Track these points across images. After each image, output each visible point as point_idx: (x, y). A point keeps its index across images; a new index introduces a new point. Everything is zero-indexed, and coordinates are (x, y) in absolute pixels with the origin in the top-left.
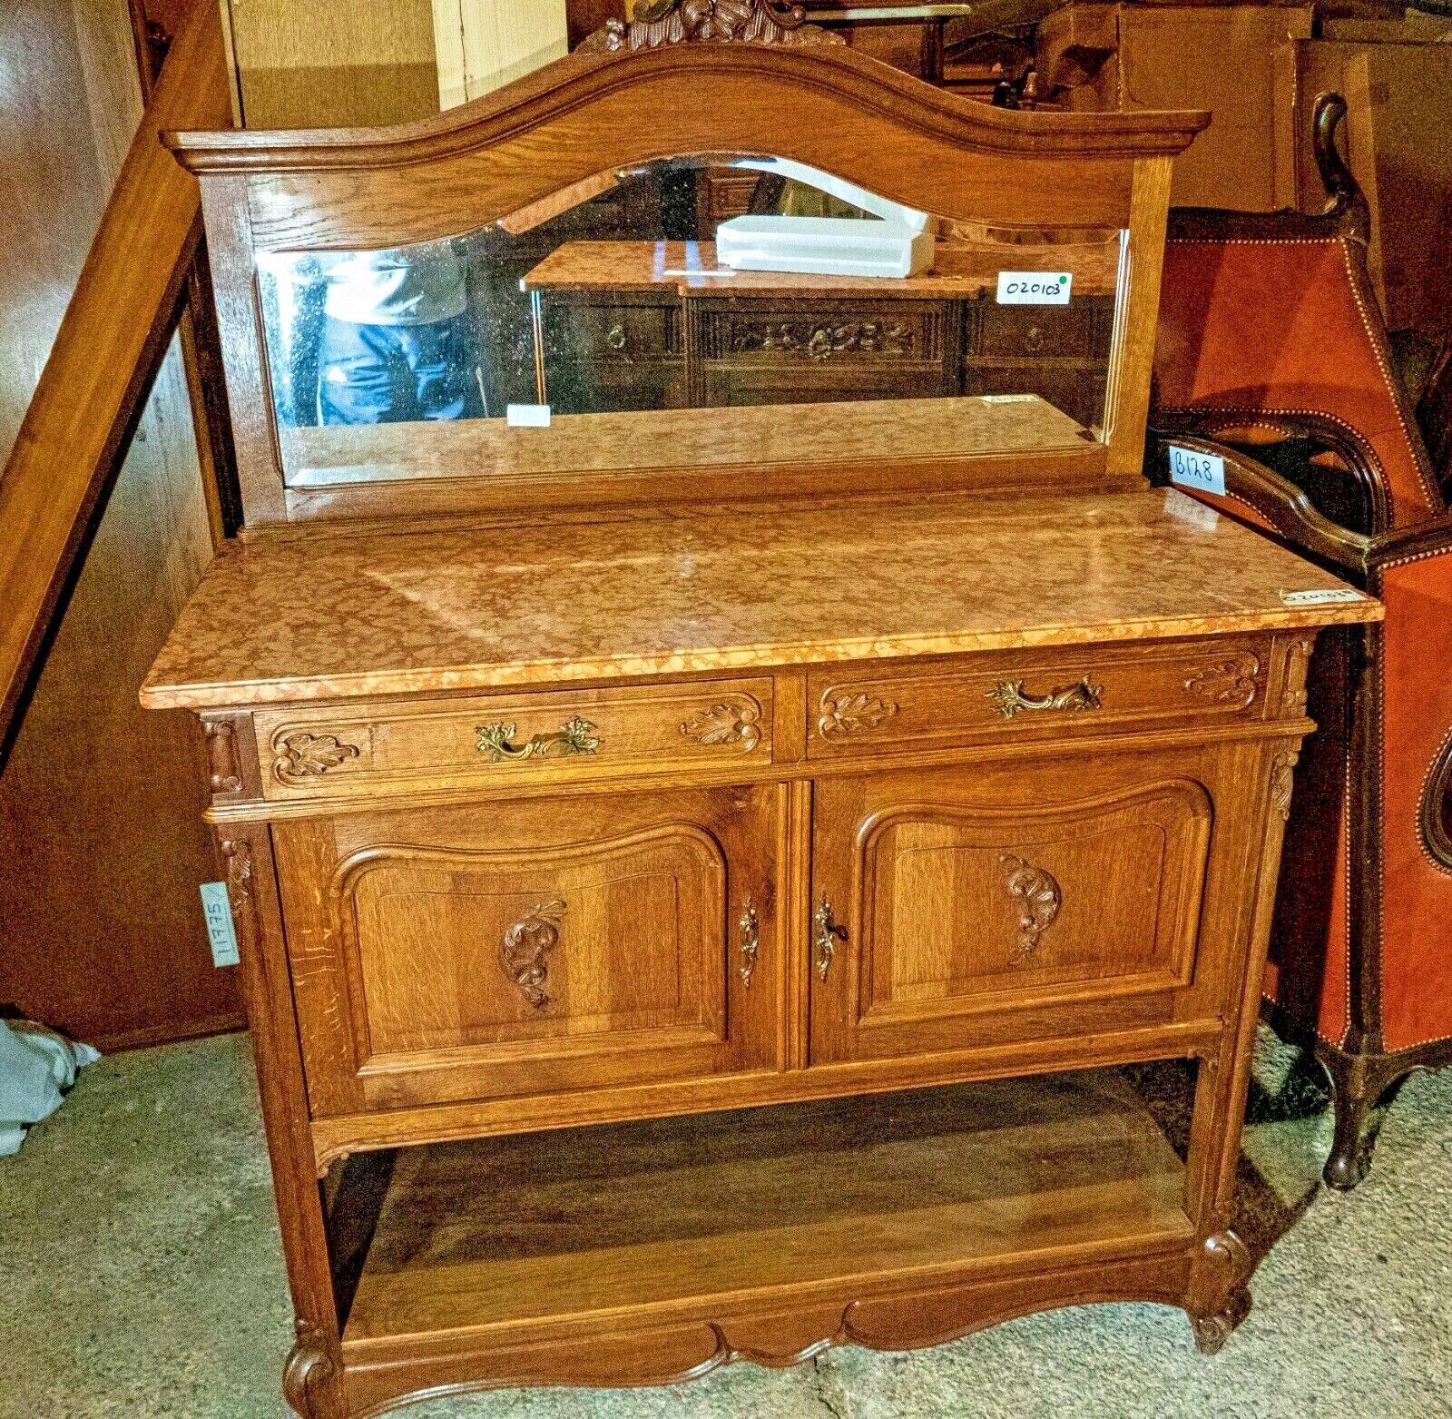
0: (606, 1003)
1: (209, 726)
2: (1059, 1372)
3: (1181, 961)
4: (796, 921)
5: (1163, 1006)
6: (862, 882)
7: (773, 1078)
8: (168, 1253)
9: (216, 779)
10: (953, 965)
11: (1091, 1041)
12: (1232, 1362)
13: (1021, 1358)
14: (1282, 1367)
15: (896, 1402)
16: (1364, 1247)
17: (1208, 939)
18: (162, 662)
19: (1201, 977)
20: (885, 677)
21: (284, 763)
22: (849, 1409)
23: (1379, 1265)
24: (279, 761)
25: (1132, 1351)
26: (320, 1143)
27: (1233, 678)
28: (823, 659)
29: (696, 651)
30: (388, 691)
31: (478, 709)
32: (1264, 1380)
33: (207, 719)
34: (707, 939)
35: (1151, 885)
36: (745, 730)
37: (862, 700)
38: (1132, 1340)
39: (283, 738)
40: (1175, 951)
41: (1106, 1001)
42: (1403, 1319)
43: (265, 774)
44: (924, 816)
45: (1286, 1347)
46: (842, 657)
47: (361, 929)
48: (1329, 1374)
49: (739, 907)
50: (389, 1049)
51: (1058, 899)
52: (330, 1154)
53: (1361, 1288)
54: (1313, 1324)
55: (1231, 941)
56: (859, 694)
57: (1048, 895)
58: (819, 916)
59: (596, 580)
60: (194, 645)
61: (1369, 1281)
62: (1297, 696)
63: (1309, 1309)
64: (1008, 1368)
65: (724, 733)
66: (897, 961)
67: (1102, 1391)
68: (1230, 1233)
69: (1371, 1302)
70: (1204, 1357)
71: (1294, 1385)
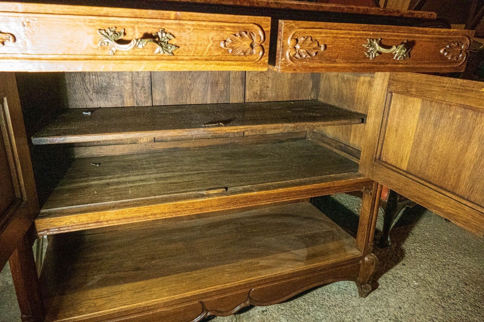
12: (372, 299)
13: (305, 306)
14: (387, 299)
23: (404, 266)
25: (339, 299)
32: (383, 304)
38: (338, 296)
42: (417, 281)
45: (386, 293)
48: (402, 300)
63: (389, 281)
64: (302, 310)
67: (334, 313)
68: (372, 254)
69: (405, 277)
70: (363, 299)
71: (393, 304)
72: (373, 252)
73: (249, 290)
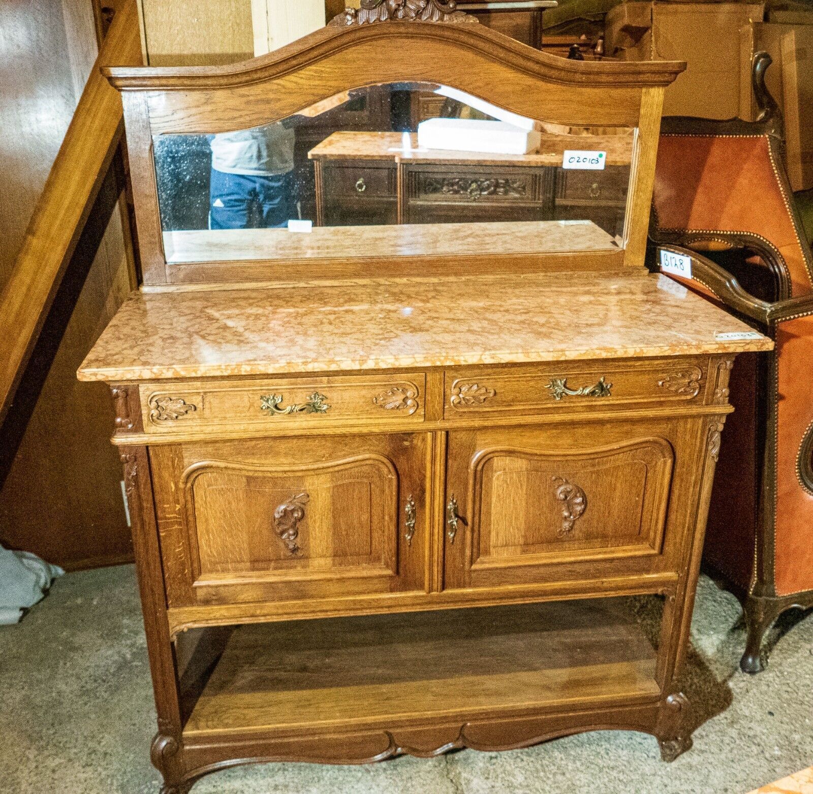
0: (330, 551)
1: (115, 391)
2: (583, 768)
3: (655, 538)
4: (437, 509)
5: (644, 564)
6: (474, 489)
7: (423, 596)
8: (95, 681)
9: (119, 420)
10: (525, 537)
11: (603, 583)
12: (681, 767)
13: (562, 759)
14: (709, 771)
15: (490, 780)
16: (761, 706)
17: (670, 528)
18: (90, 356)
19: (666, 548)
20: (489, 375)
21: (155, 412)
22: (463, 783)
23: (769, 717)
24: (153, 412)
25: (624, 758)
26: (172, 622)
27: (687, 381)
28: (452, 364)
29: (382, 357)
30: (211, 375)
31: (262, 386)
32: (698, 778)
33: (114, 387)
34: (387, 518)
35: (638, 496)
36: (409, 402)
37: (475, 387)
38: (625, 752)
39: (155, 399)
40: (652, 534)
41: (612, 560)
42: (781, 747)
43: (145, 418)
44: (510, 453)
45: (713, 760)
46: (463, 363)
47: (196, 505)
48: (736, 776)
49: (405, 501)
50: (211, 571)
51: (585, 502)
52: (178, 628)
53: (758, 729)
54: (729, 748)
55: (684, 528)
56: (473, 384)
57: (579, 500)
58: (450, 506)
59: (332, 317)
60: (110, 347)
61: (763, 725)
62: (723, 391)
63: (727, 740)
64: (554, 765)
65: (397, 404)
66: (493, 534)
67: (606, 780)
68: (681, 694)
69: (763, 737)
70: (665, 764)
71: (716, 781)
72: (682, 691)
73: (461, 725)
